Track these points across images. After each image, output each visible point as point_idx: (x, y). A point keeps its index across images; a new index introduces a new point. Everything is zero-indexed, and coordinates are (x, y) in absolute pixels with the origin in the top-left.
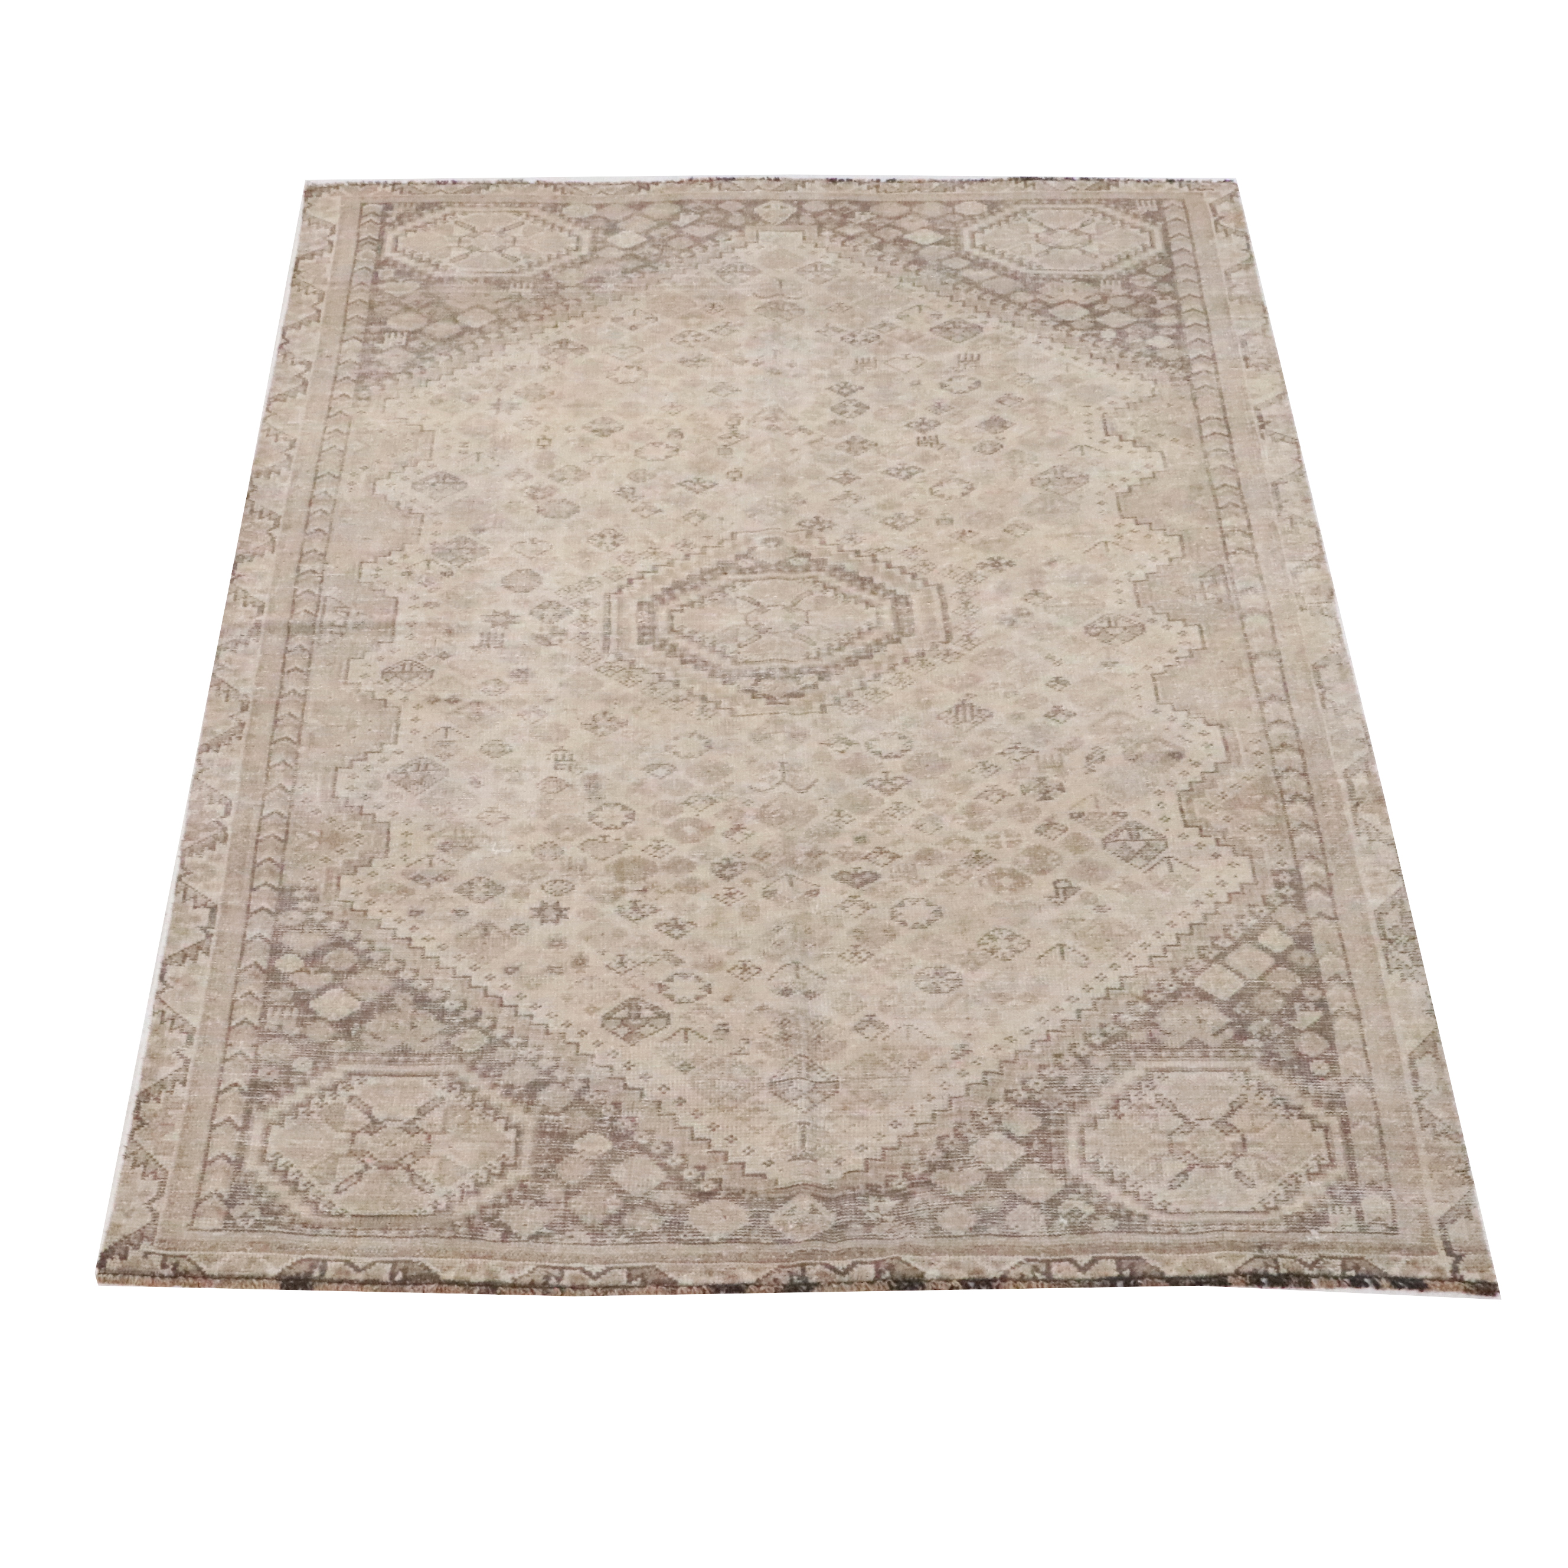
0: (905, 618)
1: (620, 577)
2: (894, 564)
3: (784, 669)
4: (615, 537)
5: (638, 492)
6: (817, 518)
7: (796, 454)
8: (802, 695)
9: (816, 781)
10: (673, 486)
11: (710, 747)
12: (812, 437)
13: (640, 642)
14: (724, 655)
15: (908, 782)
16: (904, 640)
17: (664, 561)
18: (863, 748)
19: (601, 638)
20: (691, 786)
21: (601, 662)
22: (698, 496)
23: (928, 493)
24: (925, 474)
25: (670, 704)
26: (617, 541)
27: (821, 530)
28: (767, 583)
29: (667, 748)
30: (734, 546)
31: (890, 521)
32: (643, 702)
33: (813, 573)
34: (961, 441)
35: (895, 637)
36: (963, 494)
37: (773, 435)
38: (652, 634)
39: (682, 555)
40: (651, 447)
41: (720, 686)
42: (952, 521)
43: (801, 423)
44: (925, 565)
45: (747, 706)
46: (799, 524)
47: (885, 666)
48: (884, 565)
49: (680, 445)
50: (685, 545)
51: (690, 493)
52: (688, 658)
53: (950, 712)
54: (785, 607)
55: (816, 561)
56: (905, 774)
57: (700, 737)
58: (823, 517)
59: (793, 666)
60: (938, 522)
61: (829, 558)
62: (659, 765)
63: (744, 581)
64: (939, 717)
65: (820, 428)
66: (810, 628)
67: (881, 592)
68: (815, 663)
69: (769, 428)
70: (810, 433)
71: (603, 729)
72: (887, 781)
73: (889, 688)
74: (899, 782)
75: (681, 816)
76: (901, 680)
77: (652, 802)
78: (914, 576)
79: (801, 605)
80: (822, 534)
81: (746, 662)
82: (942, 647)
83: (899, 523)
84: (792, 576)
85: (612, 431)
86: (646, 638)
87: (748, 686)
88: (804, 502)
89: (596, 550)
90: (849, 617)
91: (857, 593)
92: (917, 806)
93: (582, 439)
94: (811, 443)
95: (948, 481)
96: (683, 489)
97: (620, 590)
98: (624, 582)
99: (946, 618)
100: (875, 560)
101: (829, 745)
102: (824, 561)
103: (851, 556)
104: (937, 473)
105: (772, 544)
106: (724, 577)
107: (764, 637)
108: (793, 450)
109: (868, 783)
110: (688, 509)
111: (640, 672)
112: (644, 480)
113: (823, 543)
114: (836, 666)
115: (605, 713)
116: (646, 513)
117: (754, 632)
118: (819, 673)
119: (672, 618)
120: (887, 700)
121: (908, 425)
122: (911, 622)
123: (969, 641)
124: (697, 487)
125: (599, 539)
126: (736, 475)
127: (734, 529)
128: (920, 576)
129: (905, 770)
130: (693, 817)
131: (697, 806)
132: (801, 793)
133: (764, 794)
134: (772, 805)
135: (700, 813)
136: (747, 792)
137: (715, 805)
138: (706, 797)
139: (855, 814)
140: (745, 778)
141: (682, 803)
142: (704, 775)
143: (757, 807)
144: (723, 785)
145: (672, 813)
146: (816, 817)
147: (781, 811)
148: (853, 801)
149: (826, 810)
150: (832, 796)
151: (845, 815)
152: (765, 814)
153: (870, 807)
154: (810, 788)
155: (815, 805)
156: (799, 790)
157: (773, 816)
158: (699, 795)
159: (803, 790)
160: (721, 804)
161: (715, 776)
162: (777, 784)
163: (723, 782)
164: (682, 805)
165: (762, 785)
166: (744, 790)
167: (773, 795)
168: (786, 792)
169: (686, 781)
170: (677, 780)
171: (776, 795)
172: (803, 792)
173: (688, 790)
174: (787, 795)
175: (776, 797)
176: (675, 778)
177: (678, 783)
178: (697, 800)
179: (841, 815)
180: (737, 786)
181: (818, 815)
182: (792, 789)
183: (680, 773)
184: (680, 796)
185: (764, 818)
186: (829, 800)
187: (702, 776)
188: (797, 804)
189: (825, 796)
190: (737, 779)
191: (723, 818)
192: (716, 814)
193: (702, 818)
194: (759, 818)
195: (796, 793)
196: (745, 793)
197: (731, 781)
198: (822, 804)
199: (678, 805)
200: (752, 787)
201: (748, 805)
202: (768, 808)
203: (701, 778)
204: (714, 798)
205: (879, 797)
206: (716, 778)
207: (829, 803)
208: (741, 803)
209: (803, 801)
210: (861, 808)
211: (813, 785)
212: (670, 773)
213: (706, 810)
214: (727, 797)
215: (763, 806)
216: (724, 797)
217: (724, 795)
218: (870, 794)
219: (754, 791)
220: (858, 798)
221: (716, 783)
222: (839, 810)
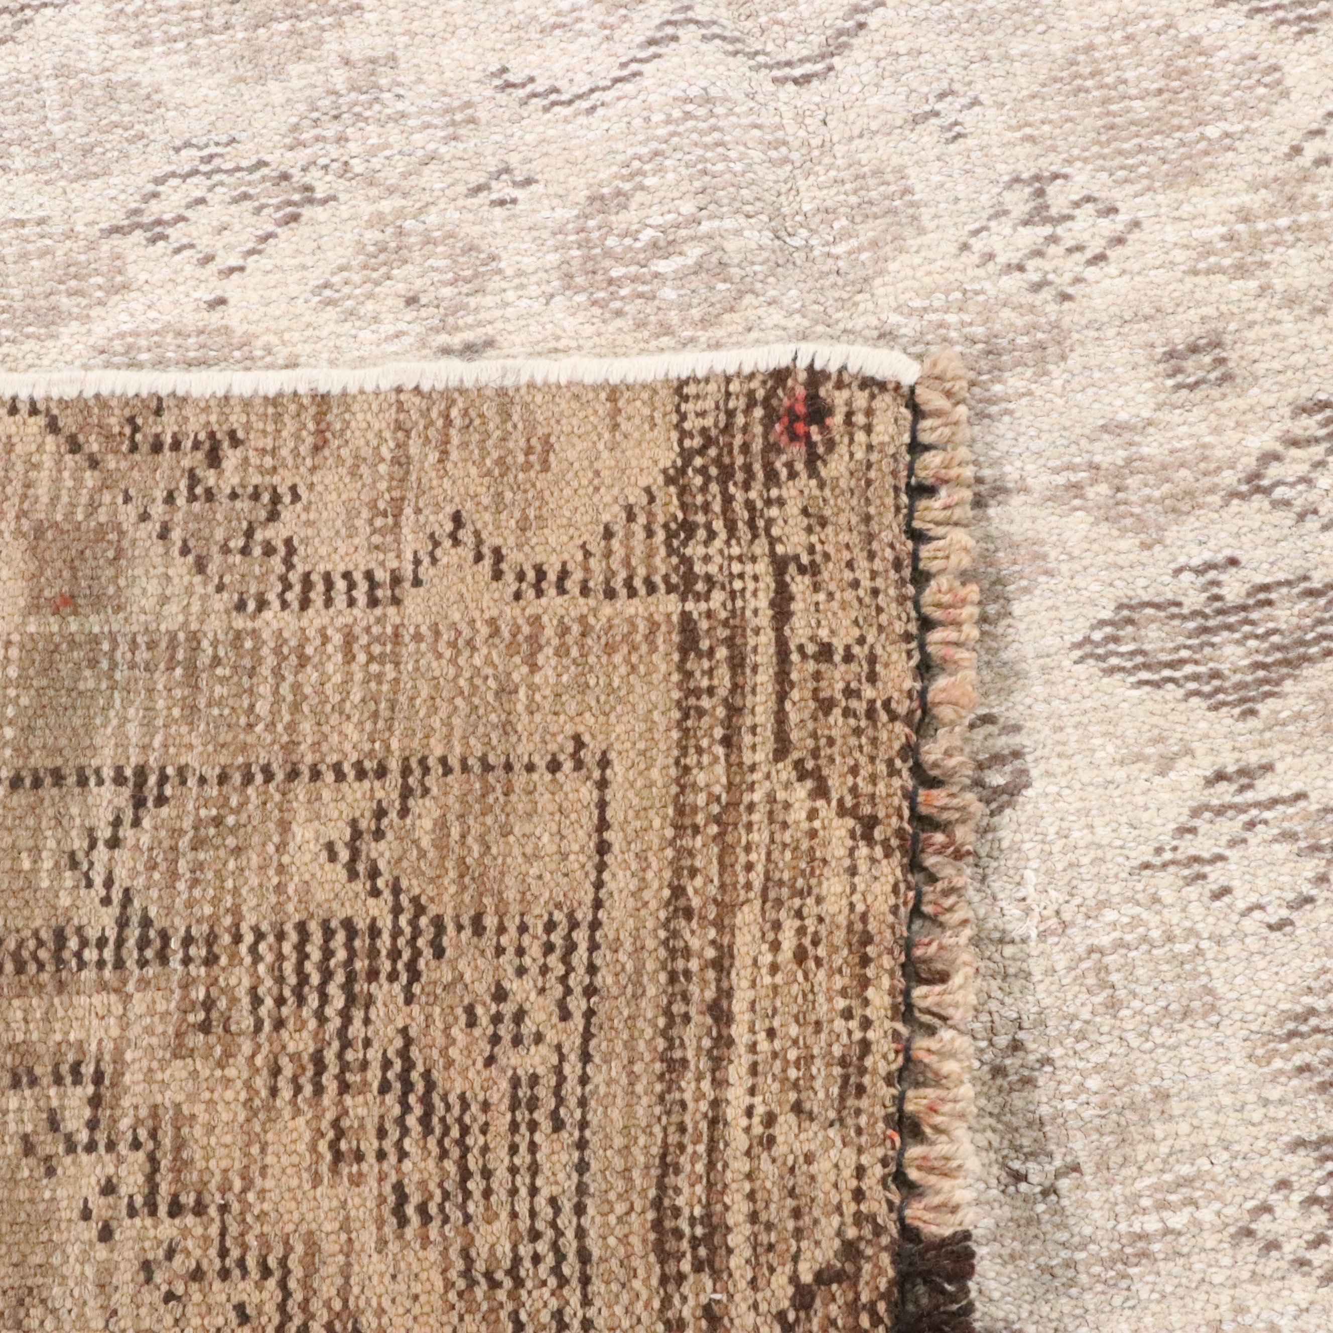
20: (152, 103)
75: (120, 317)
130: (191, 319)
131: (205, 243)
132: (796, 81)
133: (582, 120)
134: (642, 188)
135: (230, 288)
136: (482, 115)
137: (313, 222)
138: (252, 169)
139: (1130, 189)
140: (459, 20)
141: (116, 230)
142: (217, 22)
143: (563, 214)
144: (340, 78)
145: (65, 302)
146: (913, 243)
147: (705, 226)
148: (1105, 101)
149: (961, 190)
150: (979, 86)
151: (1077, 204)
152: (608, 253)
153: (1212, 132)
154: (845, 45)
155: (896, 161)
156: (779, 65)
157: (662, 266)
158: (211, 157)
159: (802, 61)
160: (345, 211)
161: (285, 26)
162: (652, 42)
163: (334, 59)
164: (116, 239)
165: (565, 61)
166: (468, 105)
167: (637, 122)
168: (714, 92)
169: (118, 77)
170: (62, 72)
171: (657, 118)
172: (807, 79)
173: (142, 136)
174: (719, 110)
175: (662, 132)
176: (48, 63)
177: (73, 92)
178: (202, 201)
179: (1054, 212)
180: (420, 81)
181: (922, 231)
182: (740, 65)
183: (74, 24)
184: (96, 184)
185: (611, 282)
186: (968, 118)
187: (209, 31)
188: (786, 160)
189: (942, 96)
190: (413, 35)
191: (370, 306)
192: (327, 285)
193: (244, 319)
194: (580, 280)
195: (770, 87)
196: (472, 120)
197: (380, 47)
198: (932, 154)
199: (92, 246)
200: (511, 77)
201: (502, 203)
202: (623, 216)
203: (200, 42)
204: (297, 176)
205: (1248, 50)
206: (292, 33)
207: (970, 142)
208: (462, 189)
209: (816, 142)
210: (1157, 141)
211: (861, 26)
212: (18, 26)
213: (265, 262)
214: (376, 163)
215: (592, 199)
216: (358, 166)
217: (353, 147)
218: (1196, 39)
219: (524, 103)
220: (1130, 75)
221: (294, 69)
222: (1037, 178)
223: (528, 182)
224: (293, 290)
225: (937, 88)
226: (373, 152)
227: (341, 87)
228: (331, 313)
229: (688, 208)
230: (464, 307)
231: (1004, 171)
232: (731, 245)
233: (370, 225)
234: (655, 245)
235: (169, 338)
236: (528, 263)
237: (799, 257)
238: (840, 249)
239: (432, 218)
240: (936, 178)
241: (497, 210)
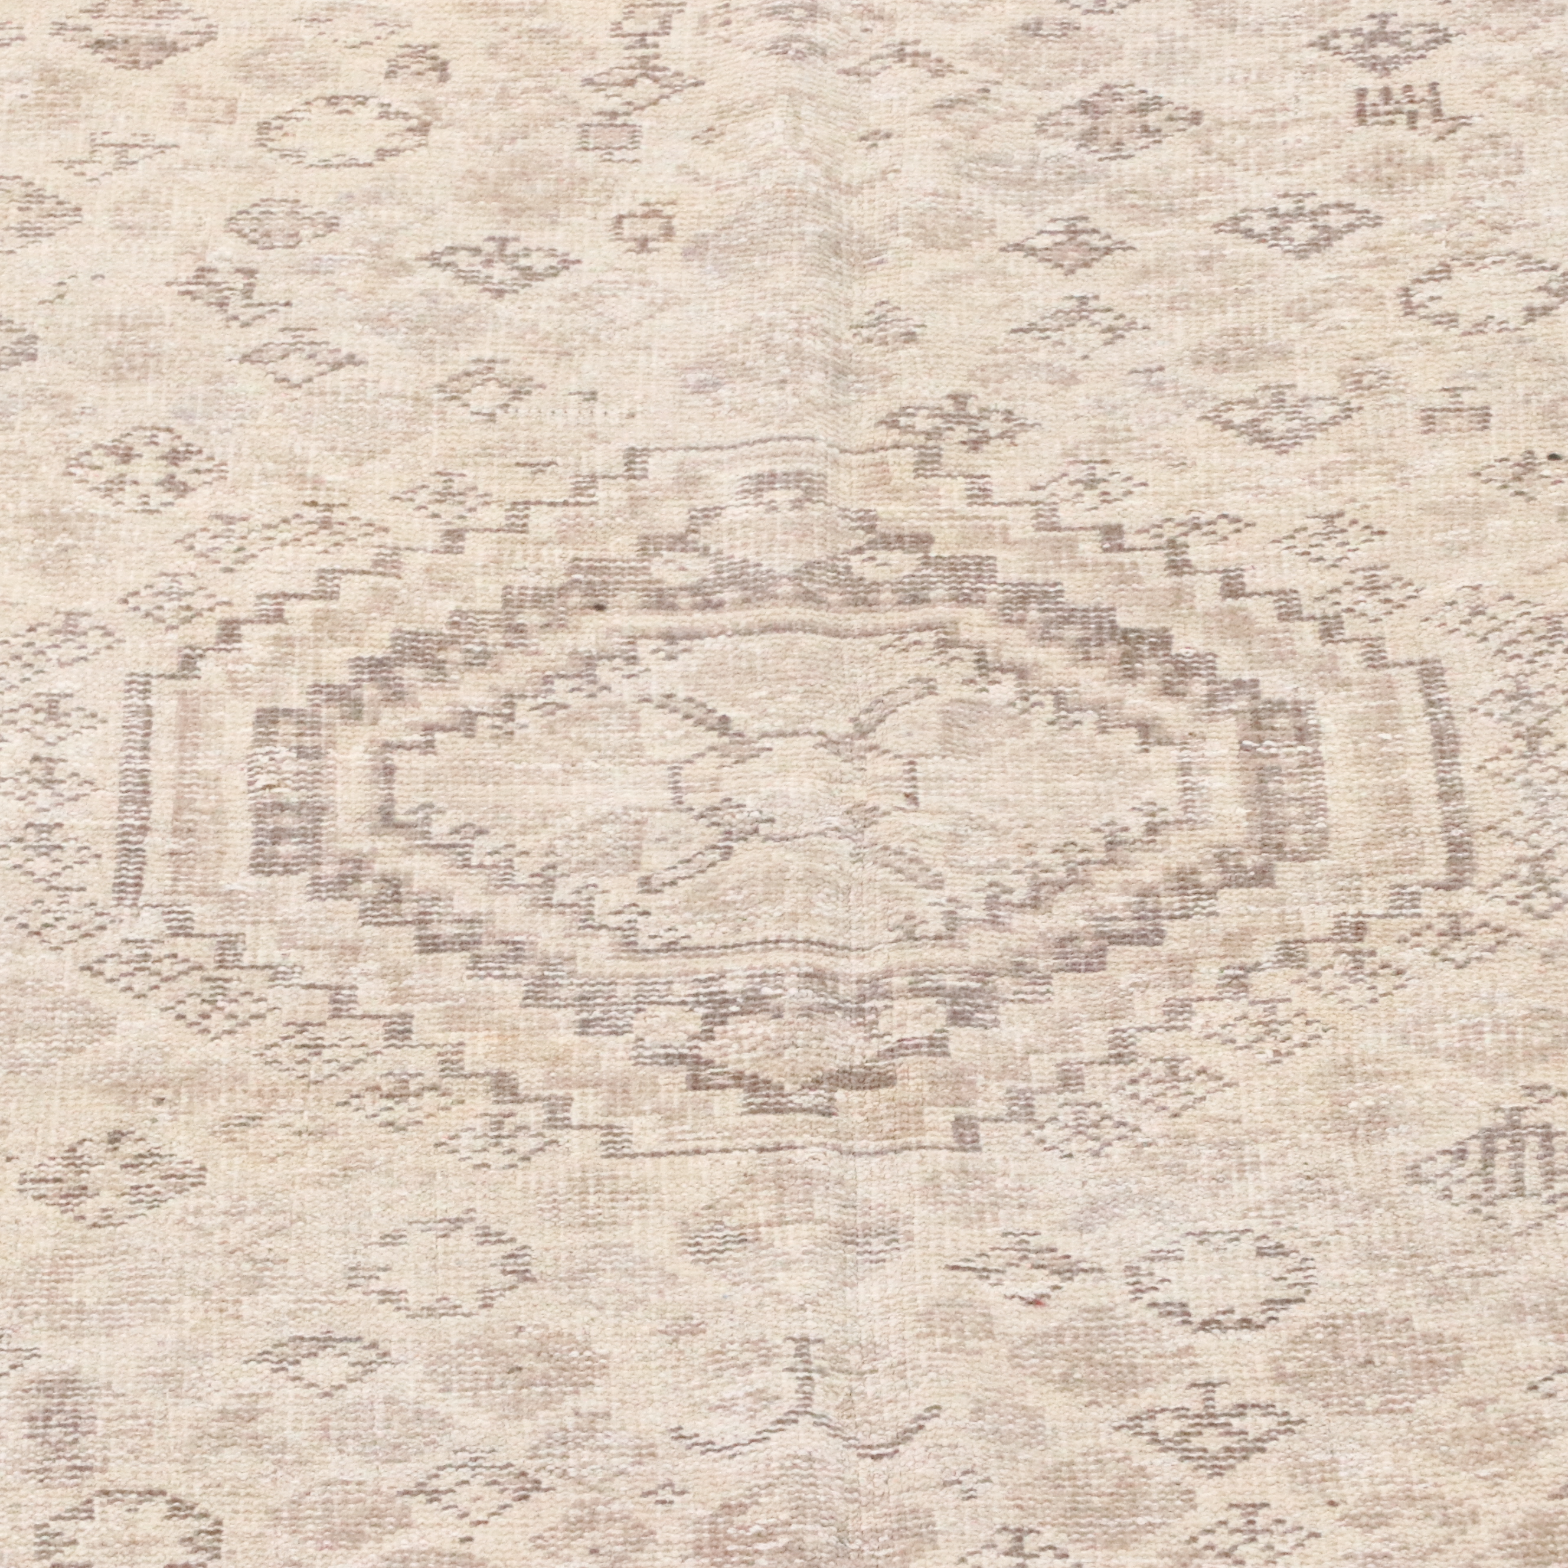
0: (1290, 787)
1: (190, 616)
2: (1252, 581)
3: (815, 977)
4: (174, 457)
5: (268, 289)
6: (959, 399)
7: (884, 150)
8: (886, 1080)
9: (935, 1410)
10: (402, 267)
11: (524, 1276)
12: (950, 86)
13: (261, 865)
14: (588, 923)
15: (1289, 1425)
16: (1286, 872)
17: (360, 556)
18: (1118, 1287)
19: (108, 847)
20: (445, 1424)
21: (108, 941)
22: (503, 308)
23: (1393, 308)
24: (1384, 234)
25: (371, 1104)
26: (181, 473)
27: (975, 445)
28: (757, 645)
29: (354, 1275)
30: (635, 502)
31: (1240, 416)
32: (269, 1095)
33: (942, 612)
34: (1530, 105)
35: (1251, 860)
36: (1532, 314)
37: (794, 75)
38: (311, 836)
39: (433, 539)
40: (320, 114)
41: (565, 1038)
42: (1483, 416)
43: (905, 31)
44: (1373, 588)
45: (669, 1117)
46: (891, 422)
47: (1208, 974)
48: (1213, 583)
49: (429, 106)
50: (444, 496)
51: (468, 295)
52: (449, 930)
53: (1462, 1154)
54: (831, 743)
55: (953, 565)
56: (1278, 1394)
57: (486, 1235)
58: (981, 398)
59: (854, 967)
60: (1429, 419)
61: (1002, 555)
62: (326, 1341)
63: (670, 637)
64: (1414, 1175)
65: (978, 52)
66: (923, 822)
67: (1198, 688)
68: (940, 955)
69: (779, 48)
70: (941, 70)
71: (106, 1199)
72: (1208, 1418)
73: (1222, 1059)
74: (1255, 1424)
75: (402, 1541)
76: (1269, 1027)
77: (292, 1487)
78: (1330, 629)
79: (886, 736)
80: (978, 461)
81: (670, 947)
82: (1432, 905)
83: (1278, 424)
84: (858, 620)
85: (172, 48)
86: (287, 849)
87: (678, 1041)
88: (910, 337)
89: (102, 506)
90: (1073, 784)
91: (1109, 693)
92: (1325, 1519)
93: (49, 76)
94: (945, 106)
95: (1473, 260)
96: (442, 279)
97: (188, 663)
98: (205, 632)
99: (1449, 792)
100: (1178, 567)
101: (984, 1273)
102: (983, 565)
103: (1089, 548)
104: (1429, 229)
105: (782, 496)
106: (596, 619)
107: (746, 854)
108: (873, 138)
109: (1134, 1423)
110: (462, 358)
111: (258, 981)
112: (294, 240)
113: (981, 495)
114: (1019, 969)
115: (115, 1138)
116: (296, 368)
117: (703, 834)
118: (954, 996)
119: (389, 771)
120: (1213, 1107)
121: (1323, 44)
122: (1317, 805)
123: (1542, 882)
124: (499, 272)
125: (111, 467)
126: (652, 228)
127: (636, 435)
128: (1352, 627)
129: (1281, 1378)
130: (447, 1547)
131: (464, 1505)
132: (873, 1457)
133: (726, 1461)
134: (757, 1503)
135: (477, 1532)
136: (660, 1452)
137: (537, 1500)
138: (501, 1468)
139: (1079, 1545)
140: (656, 1397)
141: (407, 1493)
142: (497, 1383)
143: (701, 1512)
144: (570, 1422)
145: (367, 1529)
146: (929, 1553)
147: (793, 1527)
148: (1074, 1495)
149: (967, 1529)
150: (991, 1471)
151: (1043, 1549)
152: (728, 1538)
153: (1141, 1521)
154: (909, 1439)
155: (927, 1505)
156: (863, 1447)
157: (761, 1546)
158: (476, 1459)
159: (879, 1446)
160: (559, 1497)
161: (540, 1389)
162: (779, 1422)
163: (569, 1411)
164: (407, 1498)
165: (721, 1427)
166: (652, 1445)
167: (761, 1466)
168: (815, 1455)
169: (426, 1407)
170: (389, 1401)
171: (774, 1465)
172: (880, 1456)
173: (433, 1442)
174: (816, 1466)
175: (776, 1473)
176: (382, 1394)
177: (394, 1413)
178: (467, 1482)
179: (1026, 1551)
180: (623, 1429)
181: (936, 1548)
182: (838, 1443)
183: (403, 1375)
184: (399, 1466)
185: (726, 1553)
186: (980, 1488)
187: (490, 1388)
188: (856, 1501)
189: (965, 1473)
190: (623, 1402)
191: (566, 1551)
192: (540, 1537)
193: (483, 1550)
194: (706, 1551)
195: (854, 1458)
196: (653, 1455)
197: (601, 1406)
198: (953, 1504)
199: (390, 1500)
200: (684, 1433)
201: (663, 1502)
202: (742, 1517)
203: (483, 1393)
204: (531, 1473)
205: (1176, 1479)
206: (543, 1394)
207: (978, 1501)
208: (639, 1492)
209: (878, 1493)
210: (1104, 1521)
211: (921, 1427)
212: (365, 1373)
213: (501, 1520)
214: (584, 1472)
215: (723, 1507)
216: (572, 1472)
217: (571, 1462)
218: (1142, 1469)
219: (689, 1448)
220: (1094, 1482)
221: (542, 1414)
222: (1019, 1530)
223: (683, 1493)
224: (517, 1537)
225: (963, 1467)
226: (584, 1466)
227: (570, 1427)
228: (540, 1553)
229: (784, 1516)
230: (628, 1559)
231: (998, 1522)
232: (809, 1539)
233: (574, 1506)
234: (759, 1534)
235: (432, 1556)
236: (674, 1537)
237: (853, 1555)
238: (882, 1553)
239: (615, 1507)
240: (952, 1520)
241: (660, 1506)
